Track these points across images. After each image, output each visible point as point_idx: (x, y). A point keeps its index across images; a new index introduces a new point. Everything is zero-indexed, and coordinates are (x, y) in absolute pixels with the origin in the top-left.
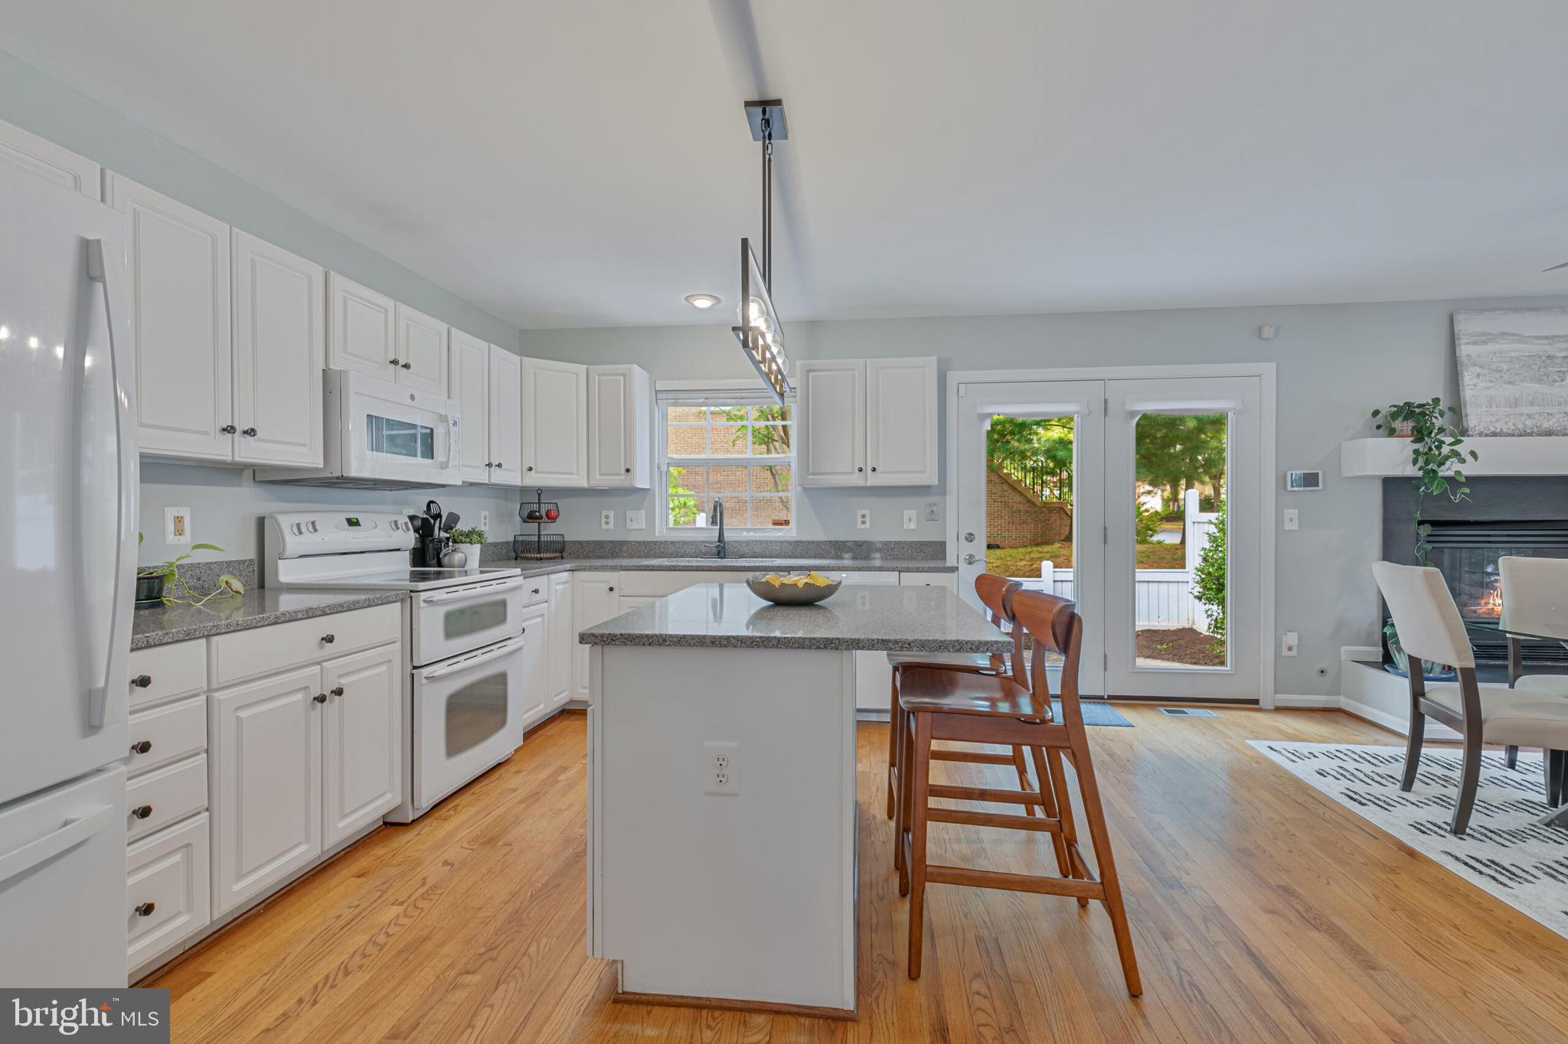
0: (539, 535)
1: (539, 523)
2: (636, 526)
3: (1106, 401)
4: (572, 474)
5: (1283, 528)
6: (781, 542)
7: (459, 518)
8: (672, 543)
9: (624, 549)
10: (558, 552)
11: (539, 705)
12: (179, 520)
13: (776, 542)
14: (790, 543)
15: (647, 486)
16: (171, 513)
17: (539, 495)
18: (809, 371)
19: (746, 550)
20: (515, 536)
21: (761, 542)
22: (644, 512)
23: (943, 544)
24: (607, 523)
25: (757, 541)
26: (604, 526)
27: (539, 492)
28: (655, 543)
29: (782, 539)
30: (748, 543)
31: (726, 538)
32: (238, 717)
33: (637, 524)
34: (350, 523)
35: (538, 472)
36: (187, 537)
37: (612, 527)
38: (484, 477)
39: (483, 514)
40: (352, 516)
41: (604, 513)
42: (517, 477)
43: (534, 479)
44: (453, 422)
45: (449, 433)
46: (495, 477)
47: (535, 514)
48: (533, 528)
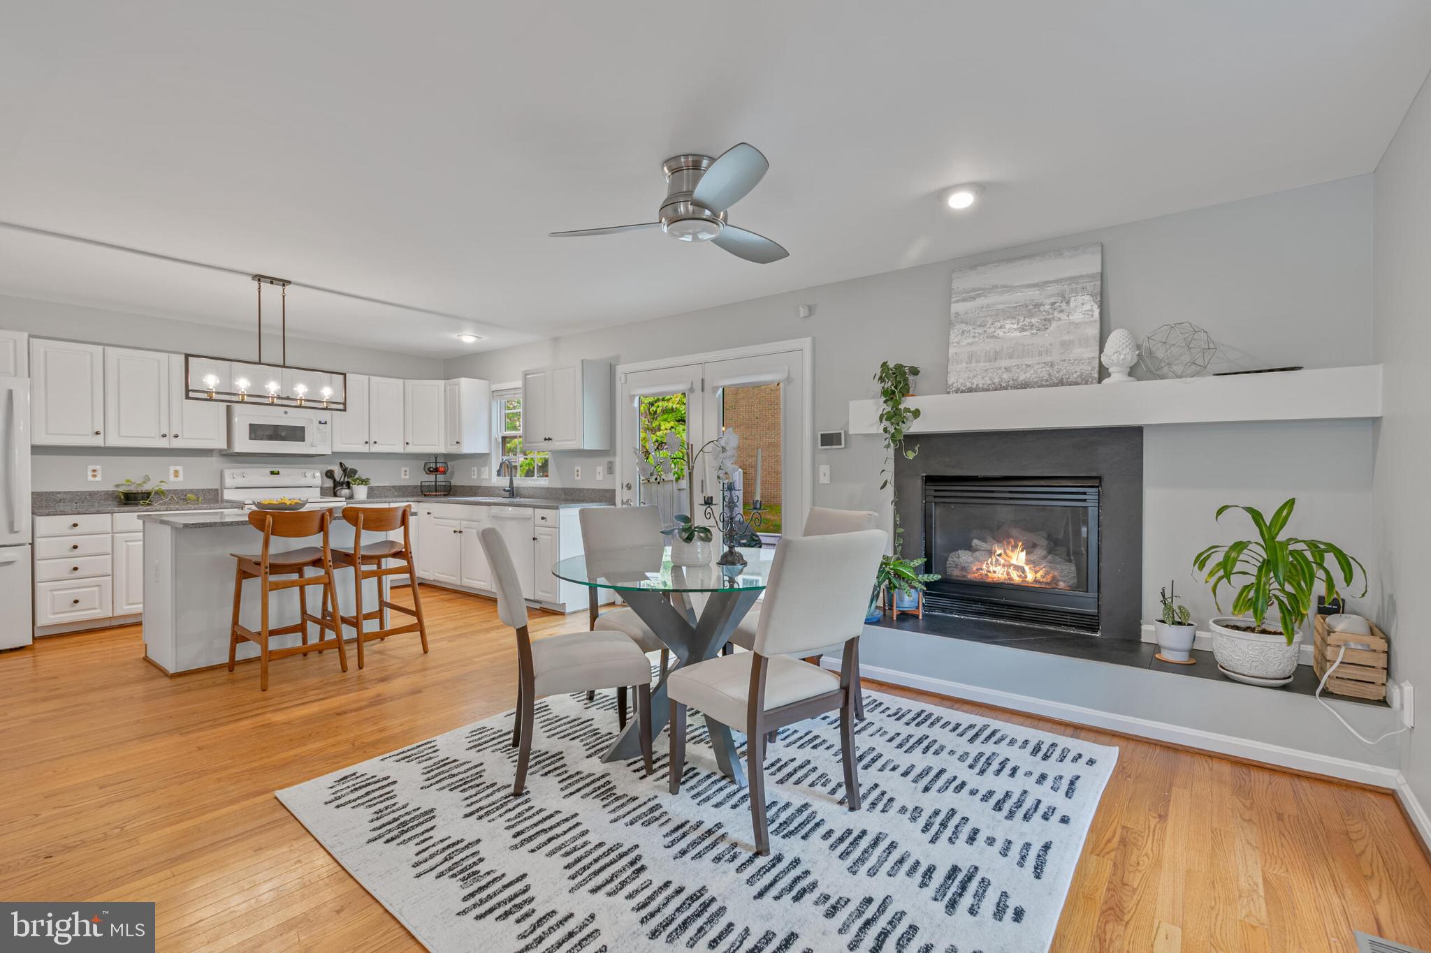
0: (436, 482)
1: (436, 475)
2: (484, 477)
3: (703, 380)
4: (435, 445)
5: (819, 482)
6: (541, 488)
7: (357, 471)
8: (497, 487)
9: (479, 491)
10: (448, 491)
12: (176, 472)
14: (544, 488)
15: (486, 451)
16: (172, 469)
17: (436, 458)
18: (526, 375)
19: (526, 492)
20: (421, 482)
21: (533, 488)
22: (487, 467)
23: (615, 490)
24: (474, 475)
25: (531, 487)
26: (473, 477)
27: (436, 456)
28: (490, 487)
30: (527, 488)
31: (515, 485)
32: (128, 545)
33: (485, 475)
34: (272, 473)
35: (413, 445)
36: (181, 478)
37: (475, 477)
38: (365, 449)
39: (403, 469)
40: (276, 470)
41: (473, 469)
42: (399, 448)
43: (411, 449)
44: (320, 423)
45: (318, 428)
46: (375, 449)
47: (431, 469)
48: (432, 477)
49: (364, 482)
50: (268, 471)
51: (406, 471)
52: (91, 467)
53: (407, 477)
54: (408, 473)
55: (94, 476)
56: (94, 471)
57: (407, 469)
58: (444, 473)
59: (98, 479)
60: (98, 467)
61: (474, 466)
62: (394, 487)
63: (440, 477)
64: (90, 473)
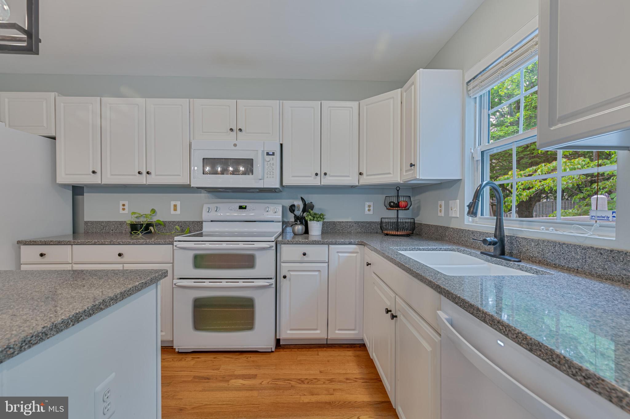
0: (398, 217)
1: (398, 210)
2: (454, 215)
4: (390, 173)
6: (585, 248)
7: (314, 206)
8: (473, 232)
9: (447, 234)
11: (316, 329)
12: (175, 206)
13: (576, 247)
16: (171, 204)
17: (398, 191)
22: (458, 200)
24: (441, 211)
25: (548, 241)
26: (439, 214)
28: (462, 231)
29: (588, 243)
30: (538, 242)
33: (455, 212)
34: (241, 207)
35: (367, 175)
36: (178, 212)
37: (443, 214)
38: (316, 182)
39: (367, 204)
40: (243, 205)
41: (440, 202)
42: (353, 180)
43: (366, 180)
44: (268, 154)
45: (264, 160)
46: (327, 181)
47: (392, 204)
48: (392, 214)
49: (318, 217)
50: (237, 205)
51: (369, 206)
52: (122, 203)
53: (371, 212)
54: (372, 208)
55: (124, 209)
56: (124, 205)
57: (371, 204)
58: (406, 208)
59: (126, 211)
60: (126, 203)
61: (442, 200)
62: (356, 223)
63: (403, 214)
64: (121, 207)
